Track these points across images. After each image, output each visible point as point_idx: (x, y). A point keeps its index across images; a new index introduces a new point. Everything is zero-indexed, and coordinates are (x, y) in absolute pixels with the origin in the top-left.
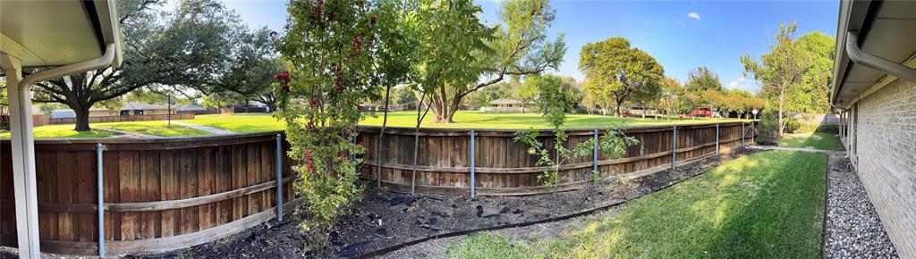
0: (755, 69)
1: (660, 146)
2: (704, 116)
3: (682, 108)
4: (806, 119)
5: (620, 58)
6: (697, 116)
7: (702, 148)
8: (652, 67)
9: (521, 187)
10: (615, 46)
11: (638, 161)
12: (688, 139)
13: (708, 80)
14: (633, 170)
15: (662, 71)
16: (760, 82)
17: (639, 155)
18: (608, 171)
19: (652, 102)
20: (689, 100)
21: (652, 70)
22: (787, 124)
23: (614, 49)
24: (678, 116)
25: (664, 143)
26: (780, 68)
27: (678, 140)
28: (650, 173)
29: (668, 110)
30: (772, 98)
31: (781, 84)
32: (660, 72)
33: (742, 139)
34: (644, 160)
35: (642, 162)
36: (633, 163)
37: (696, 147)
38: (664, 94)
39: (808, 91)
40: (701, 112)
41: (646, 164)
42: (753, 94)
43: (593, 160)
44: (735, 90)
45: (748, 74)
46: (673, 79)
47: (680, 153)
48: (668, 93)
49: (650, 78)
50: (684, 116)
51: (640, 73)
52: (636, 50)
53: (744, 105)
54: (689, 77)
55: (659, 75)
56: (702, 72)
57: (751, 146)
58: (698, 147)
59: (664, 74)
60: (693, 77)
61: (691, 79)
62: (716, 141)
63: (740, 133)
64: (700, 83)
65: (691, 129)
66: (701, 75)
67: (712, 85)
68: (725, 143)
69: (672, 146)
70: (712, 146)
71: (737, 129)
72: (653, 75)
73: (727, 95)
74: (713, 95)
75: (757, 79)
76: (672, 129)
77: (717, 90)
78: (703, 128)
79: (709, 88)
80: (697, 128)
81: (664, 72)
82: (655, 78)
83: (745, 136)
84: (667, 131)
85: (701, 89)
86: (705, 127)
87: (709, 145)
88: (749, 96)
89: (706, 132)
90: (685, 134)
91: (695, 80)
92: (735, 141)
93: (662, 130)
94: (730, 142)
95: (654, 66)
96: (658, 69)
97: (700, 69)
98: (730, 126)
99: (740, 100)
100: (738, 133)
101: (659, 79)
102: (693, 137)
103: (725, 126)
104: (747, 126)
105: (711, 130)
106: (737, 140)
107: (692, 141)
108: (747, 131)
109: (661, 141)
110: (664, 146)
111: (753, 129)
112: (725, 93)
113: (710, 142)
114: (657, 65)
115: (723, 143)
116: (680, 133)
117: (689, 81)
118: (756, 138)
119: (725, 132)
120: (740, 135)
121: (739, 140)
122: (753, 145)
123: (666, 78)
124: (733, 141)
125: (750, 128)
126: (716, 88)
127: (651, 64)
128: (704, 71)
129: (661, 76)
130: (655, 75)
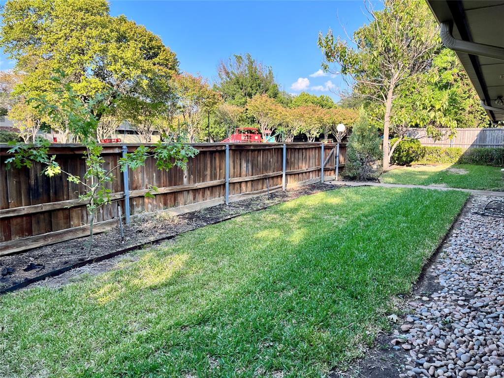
0: (342, 57)
1: (208, 172)
4: (436, 137)
5: (95, 33)
7: (264, 179)
8: (156, 55)
9: (16, 239)
10: (81, 9)
11: (181, 192)
12: (244, 165)
13: (254, 78)
14: (175, 204)
15: (175, 62)
16: (350, 77)
17: (182, 184)
18: (143, 204)
21: (156, 60)
22: (398, 150)
23: (80, 14)
25: (213, 168)
26: (388, 50)
27: (232, 164)
28: (198, 209)
30: (372, 105)
31: (389, 76)
32: (171, 65)
33: (319, 170)
34: (188, 191)
35: (185, 193)
36: (175, 194)
37: (255, 177)
38: (180, 103)
39: (447, 86)
41: (191, 196)
42: (336, 100)
43: (123, 189)
44: (303, 95)
45: (331, 65)
46: (195, 76)
47: (234, 183)
49: (154, 74)
51: (135, 65)
52: (123, 20)
53: (320, 120)
54: (220, 73)
55: (170, 69)
56: (242, 64)
57: (334, 180)
58: (258, 177)
59: (178, 68)
60: (228, 73)
61: (224, 76)
62: (282, 170)
63: (317, 161)
64: (239, 85)
65: (248, 150)
66: (241, 70)
67: (261, 88)
68: (295, 174)
69: (224, 173)
70: (277, 177)
71: (314, 154)
72: (159, 68)
73: (289, 105)
74: (265, 106)
75: (346, 73)
76: (223, 148)
77: (272, 95)
78: (264, 150)
79: (256, 93)
80: (255, 148)
81: (178, 64)
82: (164, 74)
83: (325, 166)
84: (217, 151)
85: (241, 95)
86: (267, 147)
87: (273, 175)
88: (330, 104)
89: (268, 157)
90: (240, 156)
91: (231, 79)
92: (309, 172)
93: (211, 149)
94: (302, 173)
95: (159, 51)
96: (167, 58)
97: (239, 58)
98: (302, 149)
99: (313, 112)
100: (314, 160)
101: (171, 77)
102: (251, 162)
103: (295, 149)
104: (327, 150)
105: (275, 153)
106: (313, 171)
107: (250, 167)
108: (328, 158)
109: (209, 165)
110: (214, 173)
111: (338, 155)
112: (285, 101)
113: (274, 172)
114: (164, 51)
115: (293, 174)
116: (234, 155)
117: (220, 80)
118: (342, 171)
119: (295, 158)
120: (317, 164)
121: (315, 171)
122: (337, 179)
123: (182, 74)
124: (306, 173)
125: (333, 153)
126: (269, 92)
127: (154, 48)
128: (246, 62)
129: (174, 71)
130: (162, 68)
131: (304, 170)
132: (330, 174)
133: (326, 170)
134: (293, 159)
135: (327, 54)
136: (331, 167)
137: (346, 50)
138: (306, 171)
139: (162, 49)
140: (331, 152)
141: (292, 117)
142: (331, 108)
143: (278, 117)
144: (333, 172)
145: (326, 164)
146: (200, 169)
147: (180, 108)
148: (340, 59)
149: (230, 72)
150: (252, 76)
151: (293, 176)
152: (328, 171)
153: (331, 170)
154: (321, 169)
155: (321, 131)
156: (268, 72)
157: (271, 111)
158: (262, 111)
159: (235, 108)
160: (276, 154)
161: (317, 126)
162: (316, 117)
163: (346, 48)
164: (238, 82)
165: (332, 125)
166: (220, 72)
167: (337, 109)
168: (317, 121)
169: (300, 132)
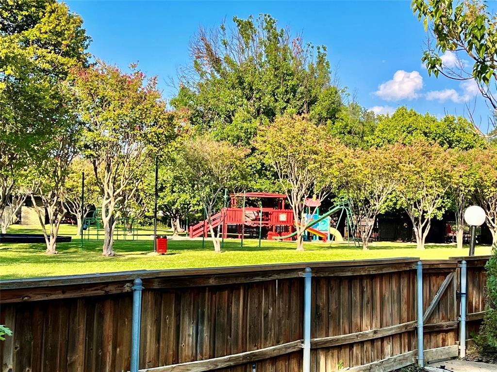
1: (79, 356)
2: (264, 233)
3: (167, 197)
6: (234, 231)
7: (247, 365)
8: (31, 22)
13: (282, 74)
15: (79, 37)
19: (31, 169)
20: (196, 163)
21: (32, 33)
24: (147, 235)
25: (94, 343)
29: (106, 205)
33: (412, 333)
40: (248, 216)
46: (125, 71)
48: (107, 134)
49: (24, 67)
50: (175, 233)
53: (443, 179)
54: (199, 61)
55: (66, 54)
56: (253, 40)
57: (454, 358)
58: (229, 360)
59: (85, 51)
60: (216, 62)
61: (207, 68)
62: (301, 336)
63: (404, 307)
64: (244, 88)
65: (202, 290)
66: (249, 53)
67: (298, 96)
68: (340, 347)
69: (126, 356)
70: (287, 357)
71: (395, 289)
72: (39, 52)
73: (365, 138)
74: (300, 144)
75: (485, 79)
76: (127, 288)
77: (325, 114)
78: (248, 287)
79: (285, 108)
80: (223, 283)
81: (86, 43)
82: (47, 66)
83: (428, 319)
84: (107, 297)
85: (248, 112)
86: (258, 279)
87: (275, 354)
88: (469, 138)
89: (260, 303)
90: (178, 304)
91: (224, 75)
92: (382, 339)
93: (90, 293)
94: (362, 343)
95: (41, 14)
96: (58, 29)
97: (246, 28)
98: (361, 278)
99: (424, 159)
100: (396, 306)
101: (66, 74)
102: (209, 320)
103: (341, 279)
104: (434, 279)
105: (281, 292)
106: (393, 336)
107: (206, 335)
108: (436, 298)
109: (82, 336)
110: (97, 356)
111: (463, 291)
112: (358, 128)
113: (278, 343)
114: (53, 11)
115: (334, 348)
116: (157, 304)
117: (197, 78)
118: (477, 330)
119: (339, 303)
120: (405, 315)
121: (400, 334)
122: (463, 355)
123: (96, 67)
124: (372, 341)
125: (450, 285)
126: (317, 108)
127: (29, 7)
128: (263, 35)
129: (73, 61)
130: (45, 53)
131: (366, 335)
132: (444, 341)
133: (431, 331)
134: (333, 306)
135: (438, 31)
136: (444, 323)
137: (486, 23)
138: (371, 336)
139: (48, 9)
140: (445, 282)
141: (369, 170)
142: (473, 147)
143: (334, 170)
144: (450, 337)
145: (432, 314)
146: (54, 347)
147: (87, 147)
148: (470, 44)
149: (222, 57)
150: (276, 69)
151: (336, 352)
152: (438, 332)
153: (447, 332)
154: (416, 329)
155: (448, 203)
156: (315, 60)
157: (314, 156)
158: (293, 156)
159: (226, 148)
160: (286, 296)
161: (434, 191)
162: (433, 172)
163: (483, 18)
164: (241, 83)
165: (476, 191)
166: (198, 57)
167: (486, 152)
168: (434, 179)
169: (395, 204)
